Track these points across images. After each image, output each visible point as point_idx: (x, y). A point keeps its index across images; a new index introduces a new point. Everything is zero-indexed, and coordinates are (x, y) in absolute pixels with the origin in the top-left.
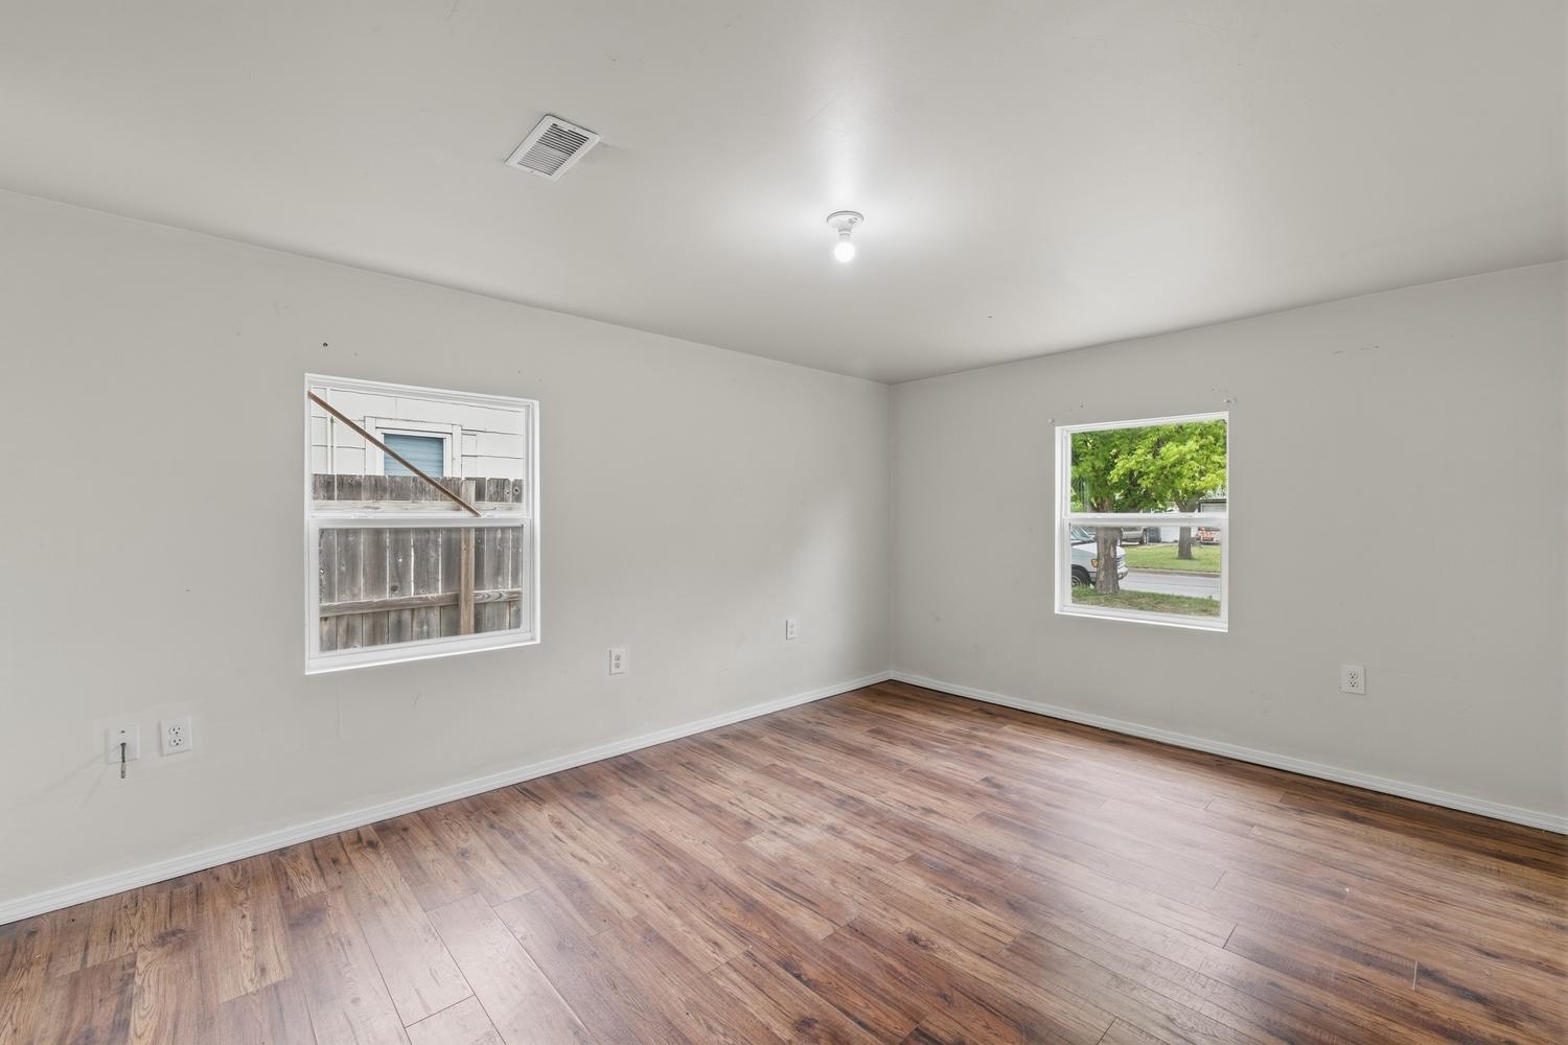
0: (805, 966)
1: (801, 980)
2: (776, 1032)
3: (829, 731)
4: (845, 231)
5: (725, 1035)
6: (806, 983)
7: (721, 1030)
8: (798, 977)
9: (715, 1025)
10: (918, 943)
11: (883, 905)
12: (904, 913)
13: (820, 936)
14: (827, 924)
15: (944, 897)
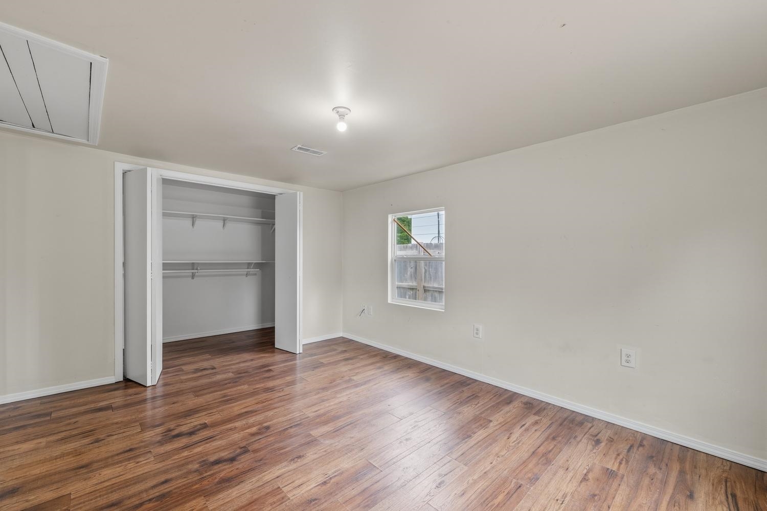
4: (342, 116)
10: (297, 458)
11: (329, 451)
12: (321, 457)
13: (311, 433)
14: (319, 435)
15: (330, 473)
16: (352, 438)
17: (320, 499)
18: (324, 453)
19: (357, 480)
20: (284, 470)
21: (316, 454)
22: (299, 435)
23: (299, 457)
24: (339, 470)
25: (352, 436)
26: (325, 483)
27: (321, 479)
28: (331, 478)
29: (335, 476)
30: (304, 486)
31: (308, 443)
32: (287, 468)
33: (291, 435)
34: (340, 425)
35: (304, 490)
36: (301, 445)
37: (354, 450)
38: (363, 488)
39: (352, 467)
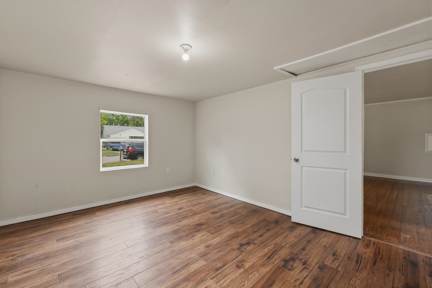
0: (218, 266)
1: (223, 267)
2: (241, 272)
3: (30, 256)
5: (245, 282)
6: (224, 266)
7: (243, 283)
8: (221, 268)
9: (242, 285)
10: (209, 246)
11: (192, 250)
12: (196, 247)
13: (205, 263)
14: (199, 261)
15: (191, 240)
16: (177, 259)
17: (195, 231)
18: (194, 249)
19: (179, 237)
20: (213, 241)
21: (199, 249)
22: (213, 261)
23: (208, 247)
24: (187, 241)
25: (177, 260)
26: (193, 236)
27: (195, 238)
28: (191, 238)
29: (189, 239)
30: (202, 235)
31: (205, 255)
32: (212, 241)
33: (218, 260)
34: (185, 270)
35: (201, 234)
36: (209, 253)
37: (178, 251)
38: (178, 235)
39: (180, 242)
